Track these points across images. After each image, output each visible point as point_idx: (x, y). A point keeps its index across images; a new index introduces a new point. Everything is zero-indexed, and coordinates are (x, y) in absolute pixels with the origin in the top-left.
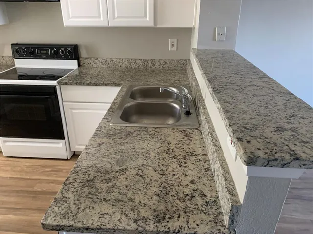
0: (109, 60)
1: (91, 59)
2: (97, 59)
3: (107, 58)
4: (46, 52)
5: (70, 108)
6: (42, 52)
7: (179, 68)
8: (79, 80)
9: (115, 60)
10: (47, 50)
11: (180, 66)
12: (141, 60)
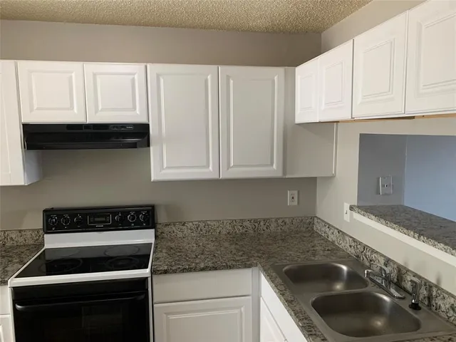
0: (202, 225)
1: (174, 225)
2: (184, 225)
3: (199, 222)
4: (104, 219)
5: (165, 313)
6: (97, 219)
7: (304, 229)
8: (184, 263)
9: (212, 224)
10: (106, 216)
11: (305, 226)
12: (250, 221)
